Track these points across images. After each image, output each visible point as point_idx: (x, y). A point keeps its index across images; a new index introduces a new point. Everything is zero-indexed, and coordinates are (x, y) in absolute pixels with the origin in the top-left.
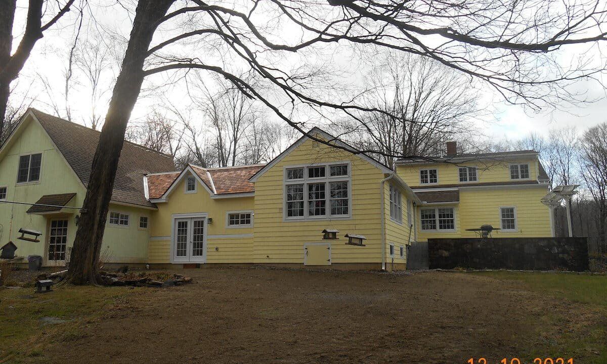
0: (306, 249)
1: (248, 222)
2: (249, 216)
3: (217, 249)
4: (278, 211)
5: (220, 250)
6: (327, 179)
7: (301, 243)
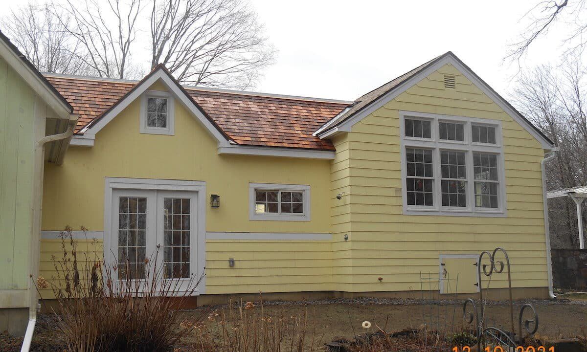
0: (443, 265)
1: (298, 209)
2: (298, 196)
3: (232, 263)
4: (392, 193)
5: (237, 264)
6: (468, 146)
7: (435, 255)
